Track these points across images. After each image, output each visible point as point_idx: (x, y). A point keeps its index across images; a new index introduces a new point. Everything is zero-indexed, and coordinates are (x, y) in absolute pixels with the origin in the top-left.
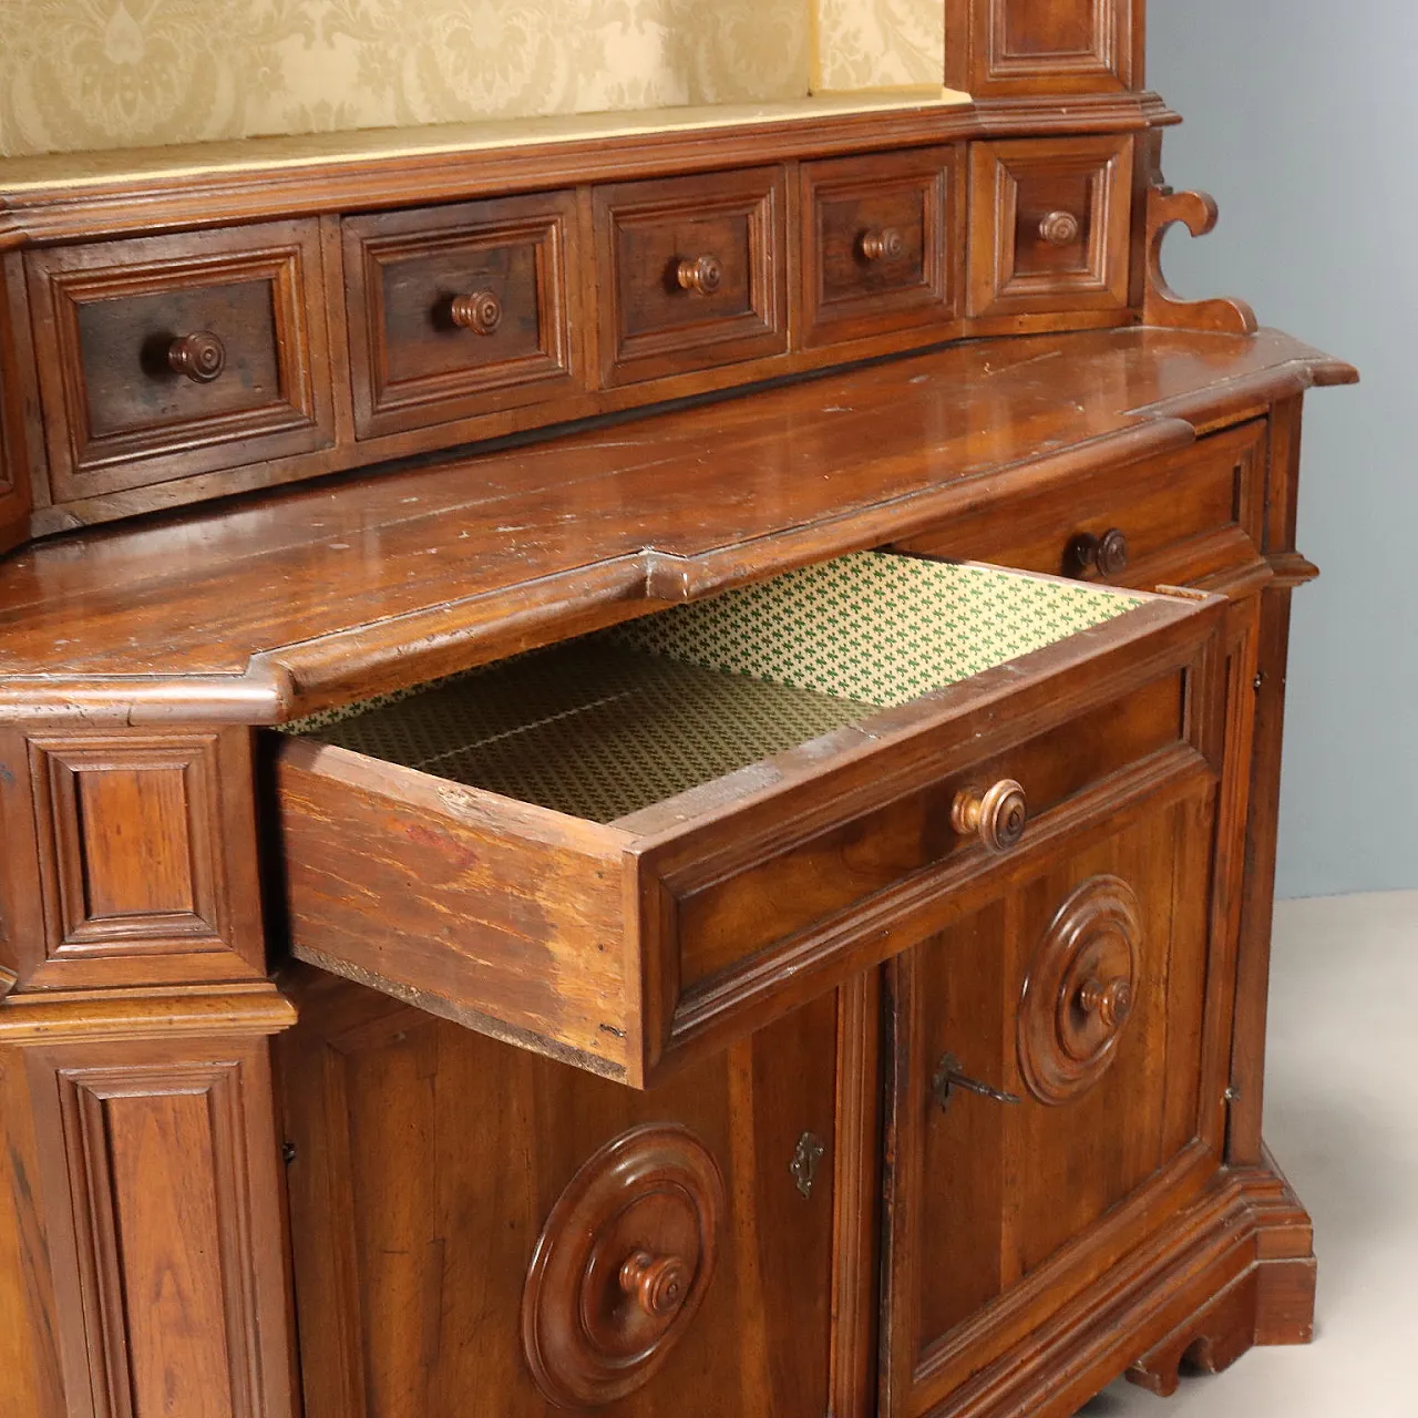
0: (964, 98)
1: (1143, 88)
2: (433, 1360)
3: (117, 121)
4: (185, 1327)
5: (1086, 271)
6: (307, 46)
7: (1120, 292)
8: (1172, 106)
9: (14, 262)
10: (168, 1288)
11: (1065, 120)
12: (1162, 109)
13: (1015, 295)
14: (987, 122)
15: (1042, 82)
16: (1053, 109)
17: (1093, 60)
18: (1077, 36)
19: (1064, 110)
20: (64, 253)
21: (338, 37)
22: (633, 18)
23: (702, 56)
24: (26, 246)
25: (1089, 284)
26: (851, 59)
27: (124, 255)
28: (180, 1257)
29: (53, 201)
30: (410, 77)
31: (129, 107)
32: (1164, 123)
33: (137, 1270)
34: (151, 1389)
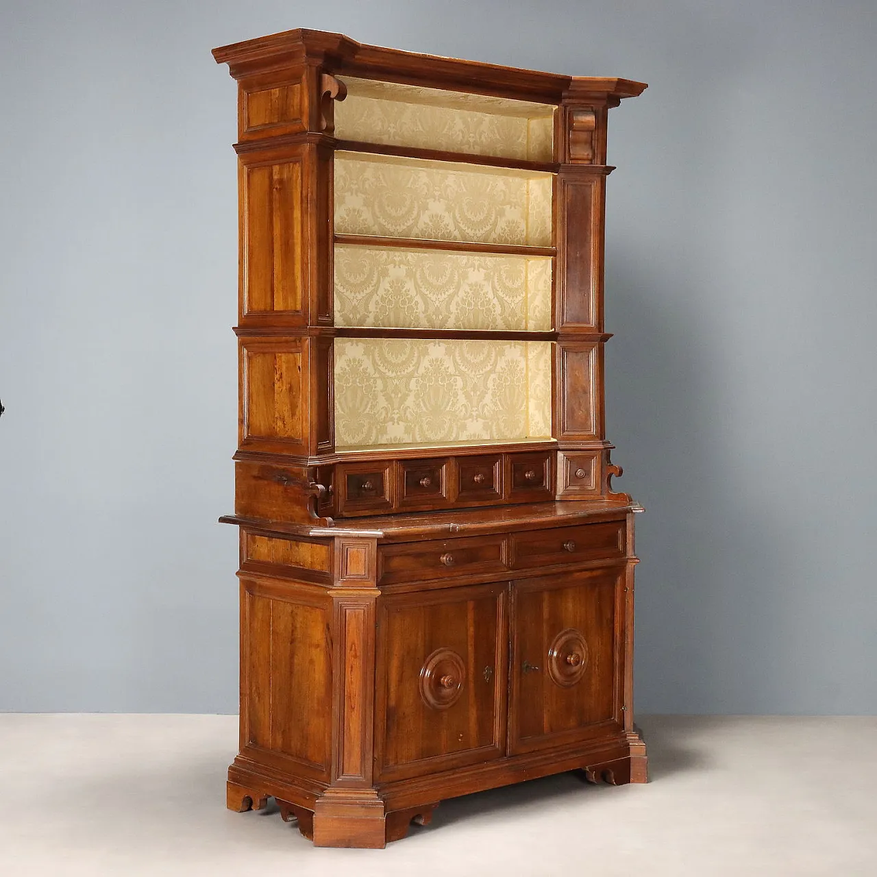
0: (555, 440)
1: (605, 439)
2: (400, 681)
3: (350, 440)
4: (355, 656)
5: (589, 485)
6: (393, 424)
7: (598, 491)
8: (612, 444)
9: (337, 467)
10: (353, 648)
11: (581, 447)
12: (609, 445)
13: (569, 490)
14: (561, 446)
15: (576, 437)
16: (578, 444)
17: (590, 432)
18: (586, 426)
19: (581, 444)
20: (346, 464)
21: (401, 422)
22: (474, 417)
24: (341, 463)
25: (590, 488)
27: (356, 466)
28: (356, 642)
29: (345, 455)
32: (611, 448)
33: (348, 644)
34: (348, 669)
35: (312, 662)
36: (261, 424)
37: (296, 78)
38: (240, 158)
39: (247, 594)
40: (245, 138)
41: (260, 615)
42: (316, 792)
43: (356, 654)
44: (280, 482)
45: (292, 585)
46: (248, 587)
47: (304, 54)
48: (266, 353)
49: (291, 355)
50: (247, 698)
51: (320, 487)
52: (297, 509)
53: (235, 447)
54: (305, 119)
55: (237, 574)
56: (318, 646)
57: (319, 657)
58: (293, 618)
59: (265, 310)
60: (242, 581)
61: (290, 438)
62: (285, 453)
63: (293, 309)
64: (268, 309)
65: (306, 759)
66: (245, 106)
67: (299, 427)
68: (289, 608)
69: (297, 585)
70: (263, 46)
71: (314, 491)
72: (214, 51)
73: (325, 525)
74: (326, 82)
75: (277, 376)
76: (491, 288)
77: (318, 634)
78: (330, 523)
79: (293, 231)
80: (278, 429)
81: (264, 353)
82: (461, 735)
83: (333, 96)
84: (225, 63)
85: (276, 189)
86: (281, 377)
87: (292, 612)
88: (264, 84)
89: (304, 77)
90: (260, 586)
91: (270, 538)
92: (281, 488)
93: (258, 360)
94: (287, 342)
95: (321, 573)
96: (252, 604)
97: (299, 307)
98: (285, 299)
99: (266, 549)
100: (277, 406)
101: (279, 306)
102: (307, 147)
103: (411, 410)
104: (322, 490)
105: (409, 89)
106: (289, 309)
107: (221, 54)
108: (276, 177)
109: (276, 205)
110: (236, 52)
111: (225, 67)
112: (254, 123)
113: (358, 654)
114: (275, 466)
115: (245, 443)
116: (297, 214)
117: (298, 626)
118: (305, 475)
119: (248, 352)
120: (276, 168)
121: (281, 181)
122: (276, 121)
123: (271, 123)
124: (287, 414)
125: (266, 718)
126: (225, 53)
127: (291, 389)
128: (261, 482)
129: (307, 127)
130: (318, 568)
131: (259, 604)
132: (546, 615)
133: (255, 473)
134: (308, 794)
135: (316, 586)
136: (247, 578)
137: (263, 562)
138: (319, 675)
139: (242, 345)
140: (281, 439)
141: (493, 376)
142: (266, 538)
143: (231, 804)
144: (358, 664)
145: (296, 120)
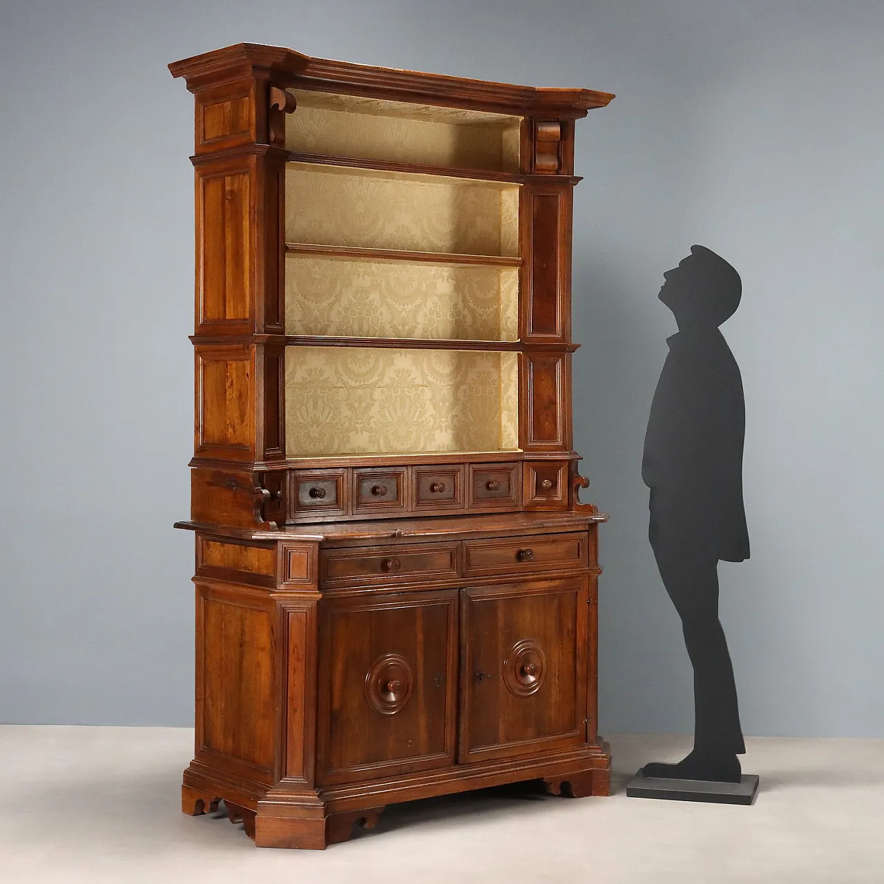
0: (522, 451)
1: (572, 450)
3: (311, 448)
4: (298, 659)
5: (556, 496)
6: (356, 434)
7: (566, 502)
8: (580, 454)
9: (288, 472)
10: (296, 651)
11: (548, 457)
12: (578, 456)
13: (536, 501)
14: (527, 457)
15: (543, 448)
16: (545, 454)
17: (557, 443)
18: (552, 437)
19: (548, 455)
20: (298, 472)
21: (364, 432)
22: (444, 428)
23: (465, 438)
24: (291, 470)
25: (556, 499)
27: (308, 473)
28: (298, 645)
29: (296, 462)
30: (382, 442)
31: (314, 446)
32: (578, 459)
33: (291, 647)
34: (291, 671)
35: (258, 665)
36: (215, 432)
37: (244, 91)
38: (197, 170)
39: (202, 598)
40: (201, 150)
41: (213, 619)
42: (260, 794)
43: (299, 657)
44: (229, 488)
45: (241, 590)
46: (202, 592)
47: (250, 68)
48: (220, 361)
49: (241, 363)
50: (202, 703)
51: (265, 491)
52: (245, 513)
53: (191, 454)
54: (253, 131)
55: (193, 579)
56: (263, 649)
57: (264, 660)
58: (242, 621)
59: (219, 319)
60: (198, 587)
61: (240, 444)
62: (234, 460)
63: (243, 317)
64: (221, 317)
65: (254, 762)
66: (202, 118)
67: (247, 433)
68: (239, 612)
69: (244, 590)
70: (212, 60)
71: (259, 496)
72: (170, 66)
73: (269, 529)
74: (274, 95)
75: (228, 384)
76: (461, 299)
77: (264, 638)
78: (273, 527)
79: (243, 240)
80: (229, 436)
81: (216, 361)
82: (410, 741)
83: (281, 108)
84: (181, 78)
85: (228, 200)
86: (232, 384)
87: (241, 616)
88: (217, 98)
89: (252, 91)
90: (214, 591)
91: (223, 543)
92: (230, 495)
93: (212, 368)
94: (237, 349)
95: (266, 576)
96: (206, 609)
97: (247, 316)
98: (235, 307)
99: (219, 554)
100: (228, 413)
101: (230, 315)
102: (254, 158)
103: (375, 420)
104: (266, 494)
105: (367, 102)
106: (239, 317)
107: (177, 68)
108: (228, 188)
109: (228, 216)
110: (189, 67)
111: (182, 81)
112: (208, 137)
113: (301, 657)
114: (225, 471)
115: (199, 450)
116: (246, 224)
117: (246, 629)
118: (251, 480)
119: (203, 359)
120: (228, 179)
121: (232, 192)
122: (228, 133)
123: (223, 136)
124: (237, 421)
125: (218, 722)
126: (179, 68)
127: (240, 396)
128: (213, 488)
129: (254, 138)
130: (264, 572)
131: (213, 610)
132: (501, 623)
133: (208, 479)
134: (253, 795)
135: (262, 589)
136: (201, 583)
137: (216, 568)
138: (264, 678)
139: (198, 353)
140: (232, 445)
141: (463, 387)
142: (219, 543)
143: (186, 809)
144: (300, 666)
145: (244, 132)
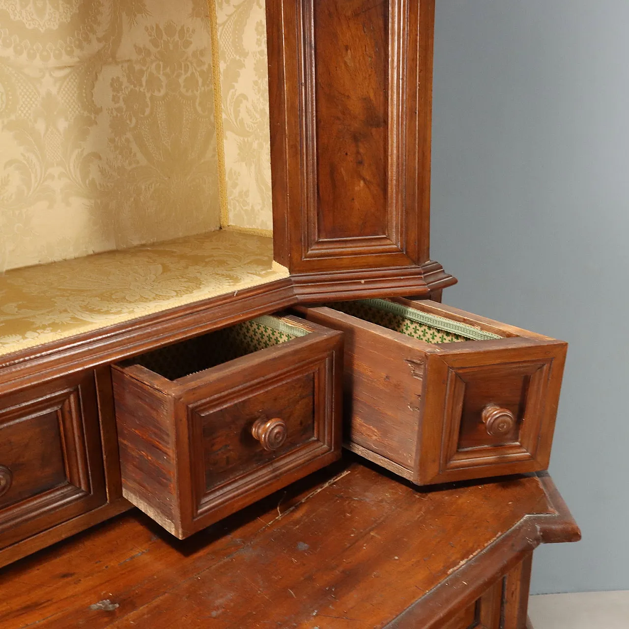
1: (428, 258)
5: (518, 443)
12: (441, 276)
13: (457, 467)
15: (346, 259)
16: (355, 280)
17: (388, 242)
19: (363, 281)
26: (244, 208)
141: (109, 73)
